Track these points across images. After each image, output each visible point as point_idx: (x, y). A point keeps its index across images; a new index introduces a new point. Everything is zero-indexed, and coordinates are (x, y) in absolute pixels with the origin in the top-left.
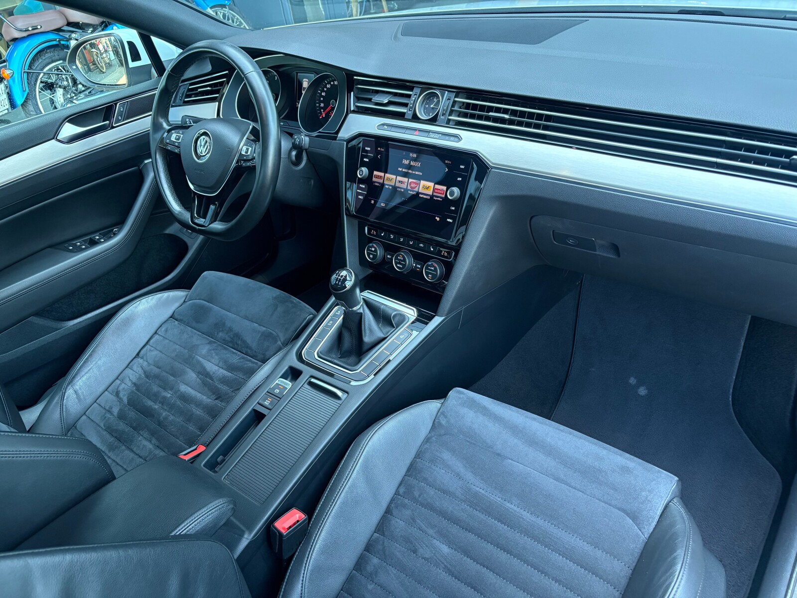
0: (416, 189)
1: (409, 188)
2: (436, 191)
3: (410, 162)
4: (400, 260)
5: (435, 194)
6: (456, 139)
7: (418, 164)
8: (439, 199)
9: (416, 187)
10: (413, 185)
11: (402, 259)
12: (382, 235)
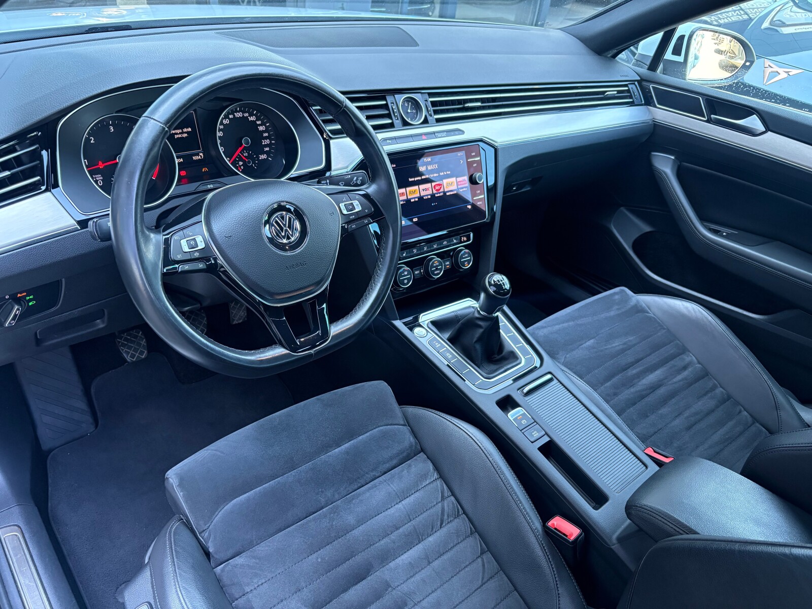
0: (442, 190)
1: (435, 192)
2: (459, 183)
3: (427, 167)
4: (437, 266)
5: (459, 187)
6: (461, 132)
7: (435, 166)
8: (464, 189)
9: (441, 188)
10: (437, 188)
11: (438, 264)
12: (404, 255)
